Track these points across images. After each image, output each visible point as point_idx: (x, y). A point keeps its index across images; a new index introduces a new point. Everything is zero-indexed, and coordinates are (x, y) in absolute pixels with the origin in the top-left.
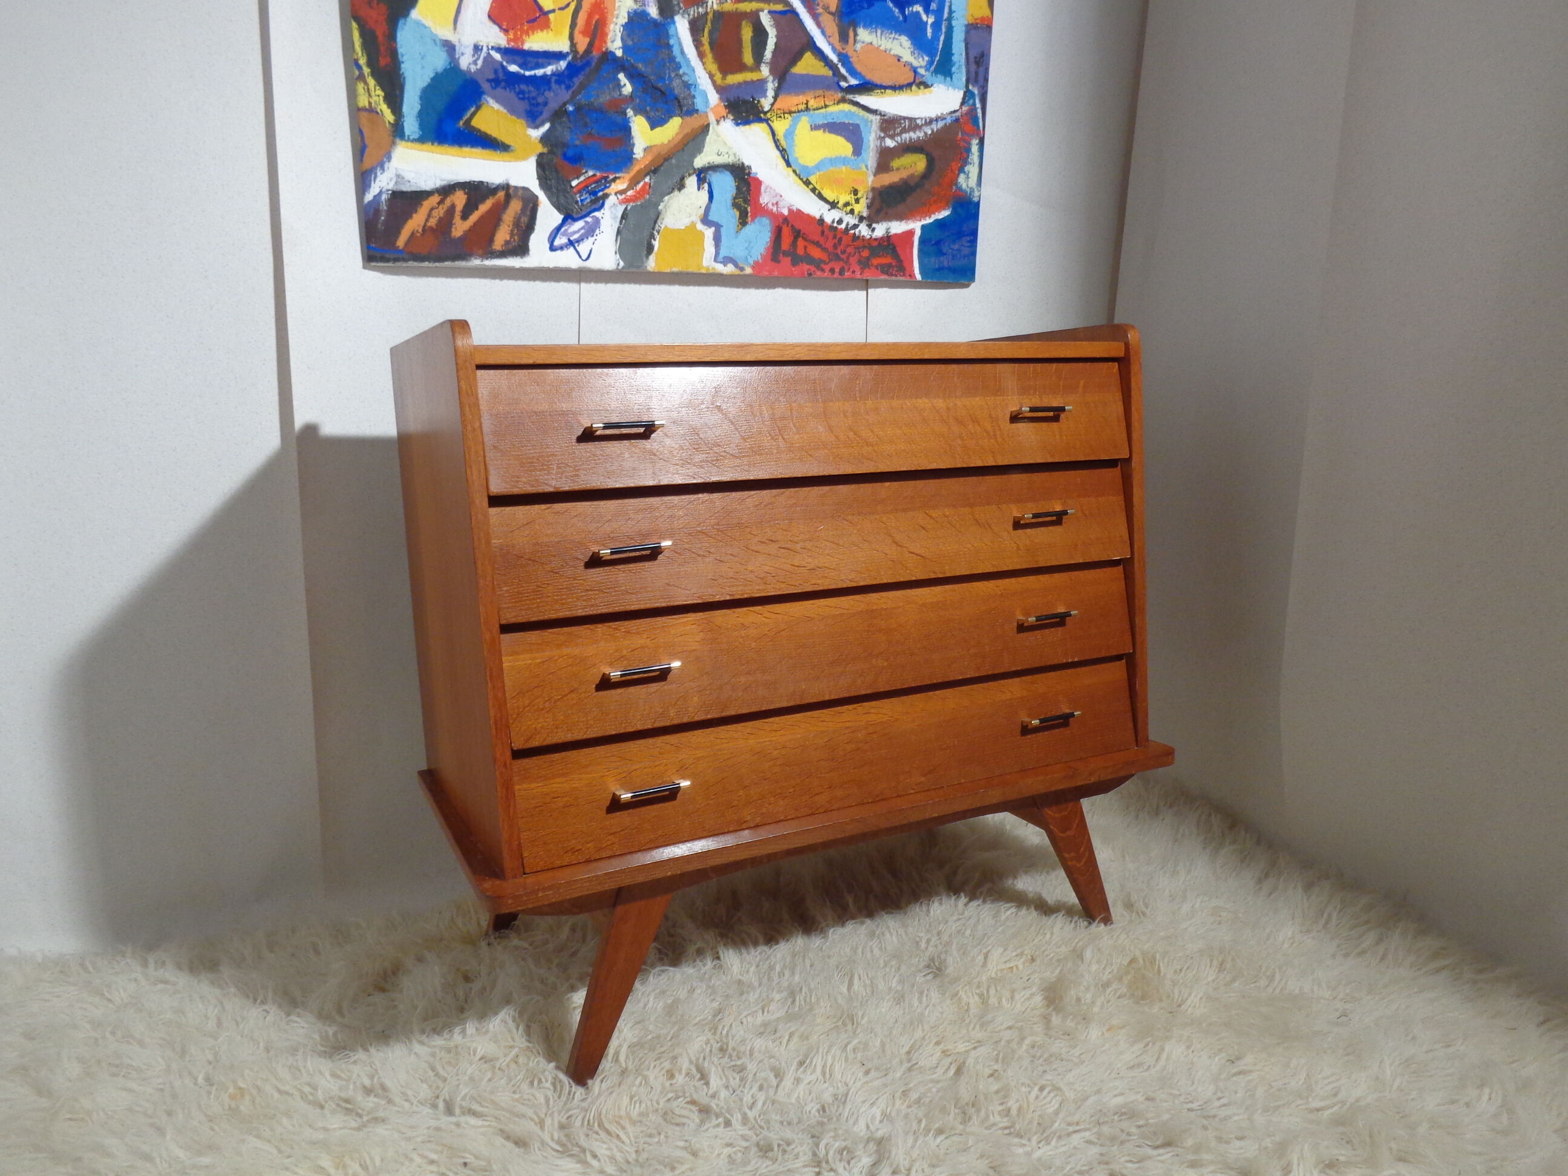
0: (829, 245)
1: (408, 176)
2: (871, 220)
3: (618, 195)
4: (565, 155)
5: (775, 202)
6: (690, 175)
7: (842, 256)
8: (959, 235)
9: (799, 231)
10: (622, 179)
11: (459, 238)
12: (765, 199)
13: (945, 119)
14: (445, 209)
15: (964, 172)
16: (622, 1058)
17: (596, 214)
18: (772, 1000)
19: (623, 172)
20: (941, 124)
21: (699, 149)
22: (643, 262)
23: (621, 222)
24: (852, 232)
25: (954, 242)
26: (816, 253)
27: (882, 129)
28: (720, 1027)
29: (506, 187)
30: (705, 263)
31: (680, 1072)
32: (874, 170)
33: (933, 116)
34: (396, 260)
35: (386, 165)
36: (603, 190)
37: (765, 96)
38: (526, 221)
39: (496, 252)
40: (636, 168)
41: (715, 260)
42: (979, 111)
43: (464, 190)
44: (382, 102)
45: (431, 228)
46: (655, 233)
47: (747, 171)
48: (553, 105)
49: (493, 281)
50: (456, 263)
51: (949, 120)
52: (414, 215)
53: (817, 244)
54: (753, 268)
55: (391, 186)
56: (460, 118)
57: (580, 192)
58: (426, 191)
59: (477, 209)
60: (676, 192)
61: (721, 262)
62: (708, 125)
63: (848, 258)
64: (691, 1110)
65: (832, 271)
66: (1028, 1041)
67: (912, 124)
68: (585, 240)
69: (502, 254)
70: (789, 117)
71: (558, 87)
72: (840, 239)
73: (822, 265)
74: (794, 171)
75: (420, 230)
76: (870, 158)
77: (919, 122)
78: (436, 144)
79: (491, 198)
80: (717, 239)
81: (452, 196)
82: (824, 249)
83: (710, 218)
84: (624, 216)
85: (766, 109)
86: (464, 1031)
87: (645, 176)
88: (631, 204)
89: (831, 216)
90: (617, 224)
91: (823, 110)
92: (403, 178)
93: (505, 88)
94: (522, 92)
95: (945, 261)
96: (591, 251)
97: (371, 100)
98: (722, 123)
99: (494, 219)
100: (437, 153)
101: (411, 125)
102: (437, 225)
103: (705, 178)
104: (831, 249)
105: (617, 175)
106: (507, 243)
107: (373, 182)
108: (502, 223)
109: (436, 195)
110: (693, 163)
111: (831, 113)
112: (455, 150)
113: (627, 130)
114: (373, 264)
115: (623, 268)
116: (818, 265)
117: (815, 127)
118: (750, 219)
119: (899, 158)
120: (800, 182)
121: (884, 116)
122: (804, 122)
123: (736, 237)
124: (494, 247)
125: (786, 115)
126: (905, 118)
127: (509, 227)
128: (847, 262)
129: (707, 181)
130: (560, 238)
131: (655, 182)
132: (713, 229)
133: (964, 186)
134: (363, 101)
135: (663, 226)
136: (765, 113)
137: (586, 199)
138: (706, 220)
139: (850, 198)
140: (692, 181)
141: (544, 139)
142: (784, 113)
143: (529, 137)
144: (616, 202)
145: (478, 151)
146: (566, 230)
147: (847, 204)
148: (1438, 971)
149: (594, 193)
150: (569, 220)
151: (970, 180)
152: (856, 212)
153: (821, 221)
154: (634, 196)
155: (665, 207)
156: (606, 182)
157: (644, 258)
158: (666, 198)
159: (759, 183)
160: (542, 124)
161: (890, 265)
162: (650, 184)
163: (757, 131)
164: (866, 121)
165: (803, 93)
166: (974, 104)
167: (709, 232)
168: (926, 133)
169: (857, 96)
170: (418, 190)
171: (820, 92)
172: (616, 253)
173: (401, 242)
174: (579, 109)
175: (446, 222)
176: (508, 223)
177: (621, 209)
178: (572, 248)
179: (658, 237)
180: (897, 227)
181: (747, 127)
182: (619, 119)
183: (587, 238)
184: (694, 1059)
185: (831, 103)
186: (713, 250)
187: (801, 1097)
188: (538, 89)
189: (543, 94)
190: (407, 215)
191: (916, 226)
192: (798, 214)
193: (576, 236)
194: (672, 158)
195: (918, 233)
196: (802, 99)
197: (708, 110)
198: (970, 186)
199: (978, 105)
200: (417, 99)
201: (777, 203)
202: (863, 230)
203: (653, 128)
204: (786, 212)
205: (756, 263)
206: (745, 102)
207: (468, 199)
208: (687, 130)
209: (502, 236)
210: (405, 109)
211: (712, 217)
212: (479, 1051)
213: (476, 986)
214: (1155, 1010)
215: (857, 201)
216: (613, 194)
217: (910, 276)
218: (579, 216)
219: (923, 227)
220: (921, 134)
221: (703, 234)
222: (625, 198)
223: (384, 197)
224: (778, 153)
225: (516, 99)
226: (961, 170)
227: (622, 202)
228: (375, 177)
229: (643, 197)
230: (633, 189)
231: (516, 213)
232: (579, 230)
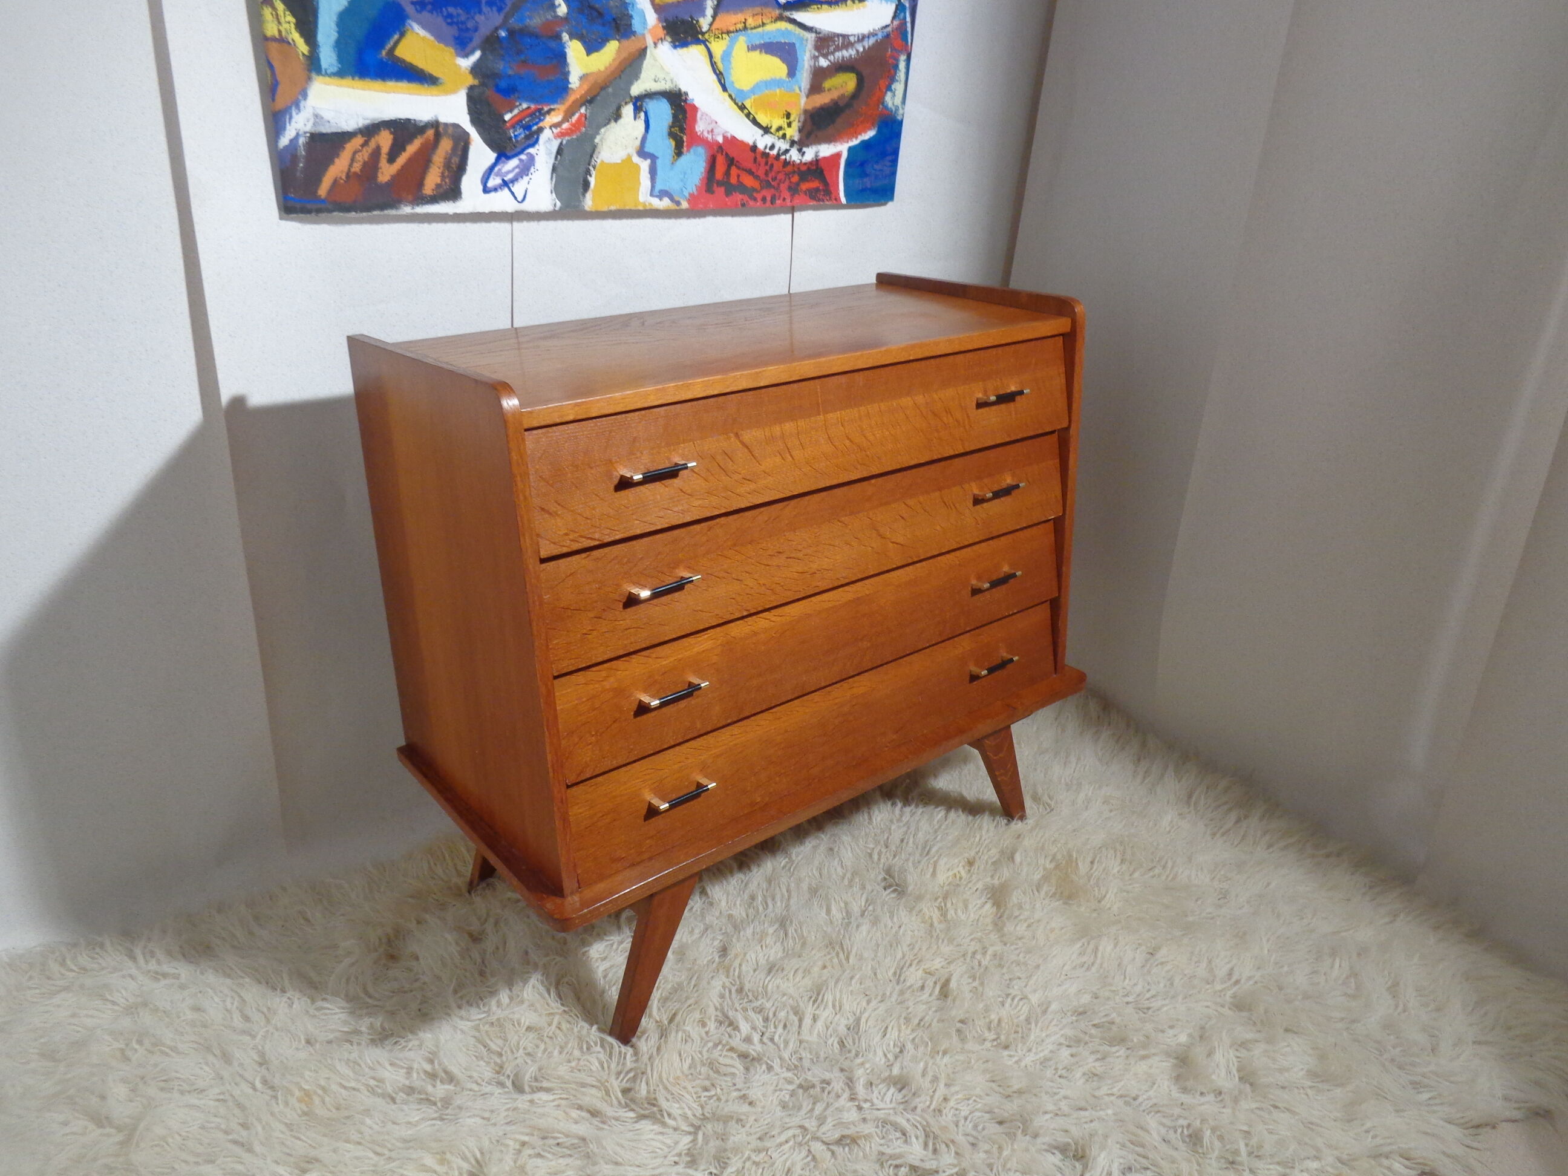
0: (761, 172)
1: (327, 115)
2: (801, 144)
3: (553, 129)
4: (497, 86)
5: (710, 129)
6: (626, 103)
7: (773, 183)
8: (883, 155)
9: (733, 158)
10: (556, 110)
11: (386, 183)
12: (701, 127)
13: (876, 35)
14: (370, 151)
15: (891, 90)
17: (531, 150)
18: (767, 934)
19: (557, 104)
20: (872, 41)
21: (636, 75)
22: (580, 201)
23: (556, 158)
24: (783, 157)
25: (877, 162)
26: (748, 181)
27: (817, 48)
28: (732, 970)
29: (435, 125)
30: (642, 199)
31: (710, 1019)
32: (807, 91)
33: (866, 32)
34: (319, 211)
35: (302, 104)
36: (537, 123)
37: (704, 15)
38: (457, 162)
39: (427, 197)
40: (571, 98)
41: (651, 195)
42: (909, 25)
43: (390, 130)
44: (293, 30)
45: (355, 173)
46: (591, 168)
47: (684, 98)
48: (484, 31)
49: (421, 225)
50: (385, 211)
51: (880, 36)
52: (337, 160)
53: (750, 172)
54: (689, 201)
55: (309, 128)
56: (381, 46)
57: (513, 127)
58: (348, 132)
59: (404, 150)
60: (613, 124)
61: (657, 196)
62: (646, 48)
63: (779, 184)
64: (732, 1058)
65: (764, 199)
66: (990, 952)
67: (845, 41)
68: (520, 180)
69: (434, 199)
70: (727, 38)
71: (489, 9)
72: (772, 165)
73: (755, 194)
74: (730, 96)
75: (344, 177)
76: (804, 78)
77: (852, 39)
78: (357, 78)
79: (419, 137)
80: (653, 172)
81: (376, 136)
82: (756, 177)
83: (647, 150)
84: (560, 151)
85: (704, 29)
87: (581, 106)
88: (566, 138)
89: (764, 142)
90: (552, 161)
91: (760, 30)
92: (322, 118)
93: (431, 12)
94: (450, 16)
95: (868, 182)
96: (526, 191)
97: (281, 28)
98: (660, 45)
99: (423, 160)
100: (357, 88)
101: (328, 57)
102: (361, 170)
103: (641, 106)
104: (762, 176)
105: (552, 107)
106: (438, 186)
107: (288, 124)
108: (432, 165)
109: (359, 136)
110: (629, 90)
111: (768, 33)
112: (378, 84)
113: (561, 57)
114: (290, 215)
115: (561, 208)
116: (750, 193)
117: (752, 48)
118: (685, 149)
119: (831, 77)
120: (736, 107)
121: (820, 33)
122: (742, 41)
123: (672, 169)
124: (424, 192)
125: (724, 35)
126: (838, 35)
127: (440, 169)
128: (777, 188)
129: (644, 109)
130: (494, 179)
131: (591, 113)
132: (649, 161)
133: (890, 105)
134: (271, 29)
135: (599, 161)
136: (703, 34)
137: (520, 134)
138: (642, 153)
139: (783, 122)
140: (628, 110)
141: (475, 70)
142: (722, 33)
143: (459, 67)
144: (551, 136)
145: (403, 85)
146: (500, 170)
147: (780, 129)
148: (1286, 847)
149: (527, 127)
150: (503, 159)
151: (896, 98)
152: (788, 137)
153: (754, 148)
154: (570, 129)
155: (601, 140)
156: (539, 115)
157: (581, 197)
158: (603, 130)
159: (695, 109)
160: (472, 52)
161: (817, 190)
162: (586, 115)
163: (695, 53)
164: (802, 39)
165: (742, 11)
166: (905, 18)
167: (645, 165)
168: (857, 51)
169: (794, 13)
170: (340, 131)
171: (758, 10)
172: (552, 193)
173: (323, 191)
174: (511, 33)
175: (371, 166)
176: (438, 164)
177: (556, 143)
178: (506, 189)
180: (826, 150)
181: (685, 49)
182: (553, 44)
183: (522, 177)
184: (718, 1005)
185: (768, 21)
186: (649, 183)
187: (820, 1031)
188: (468, 13)
189: (473, 18)
190: (329, 161)
191: (842, 148)
192: (732, 141)
193: (510, 176)
194: (608, 87)
195: (845, 155)
196: (740, 17)
197: (646, 32)
198: (896, 104)
199: (908, 19)
200: (333, 26)
201: (712, 131)
202: (794, 155)
203: (589, 53)
204: (720, 140)
205: (692, 195)
206: (683, 22)
207: (395, 140)
208: (624, 55)
209: (433, 179)
210: (321, 38)
211: (649, 148)
212: (522, 1021)
213: (488, 947)
214: (1083, 909)
215: (789, 125)
216: (548, 128)
217: (836, 199)
218: (513, 153)
219: (850, 149)
220: (852, 52)
221: (638, 167)
222: (560, 132)
223: (302, 141)
224: (714, 77)
225: (444, 24)
226: (889, 88)
227: (557, 136)
228: (291, 118)
229: (578, 129)
230: (568, 121)
231: (447, 152)
232: (514, 169)
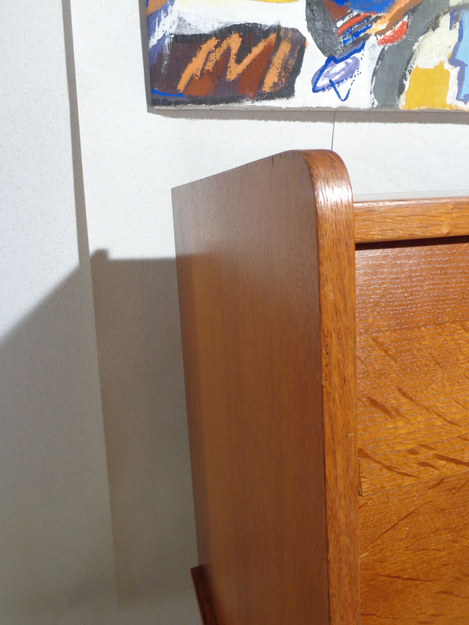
1: (189, 19)
3: (378, 36)
6: (445, 14)
10: (383, 19)
11: (233, 81)
14: (222, 52)
17: (357, 55)
19: (384, 12)
22: (395, 101)
23: (377, 63)
29: (277, 29)
30: (449, 101)
34: (177, 103)
35: (169, 9)
36: (364, 30)
38: (293, 64)
39: (265, 94)
40: (397, 8)
41: (458, 99)
43: (239, 33)
45: (208, 71)
46: (407, 73)
49: (259, 122)
50: (230, 104)
52: (194, 59)
55: (173, 31)
57: (343, 34)
58: (204, 34)
59: (250, 52)
60: (430, 32)
61: (462, 100)
68: (345, 81)
69: (271, 96)
75: (198, 74)
79: (263, 40)
80: (461, 78)
81: (228, 39)
84: (381, 57)
87: (404, 16)
88: (389, 44)
90: (374, 65)
92: (185, 21)
96: (349, 91)
99: (265, 61)
102: (213, 69)
103: (458, 16)
105: (379, 15)
106: (275, 84)
107: (157, 26)
108: (271, 66)
109: (214, 38)
114: (157, 107)
115: (377, 107)
124: (264, 89)
127: (278, 69)
129: (460, 19)
130: (323, 80)
131: (412, 21)
132: (458, 68)
135: (414, 66)
137: (349, 40)
138: (453, 61)
144: (376, 42)
146: (329, 72)
149: (356, 34)
150: (332, 62)
154: (392, 36)
155: (418, 47)
156: (368, 22)
157: (396, 97)
158: (421, 38)
162: (408, 23)
167: (454, 71)
170: (198, 33)
172: (371, 93)
173: (181, 86)
175: (222, 66)
176: (278, 66)
177: (379, 49)
178: (332, 89)
179: (409, 77)
183: (347, 79)
186: (456, 88)
190: (188, 60)
193: (337, 78)
207: (243, 42)
209: (271, 78)
211: (459, 57)
216: (373, 35)
218: (341, 57)
221: (448, 74)
222: (383, 39)
223: (167, 41)
227: (381, 43)
228: (159, 21)
229: (400, 36)
230: (392, 29)
231: (285, 55)
232: (340, 71)
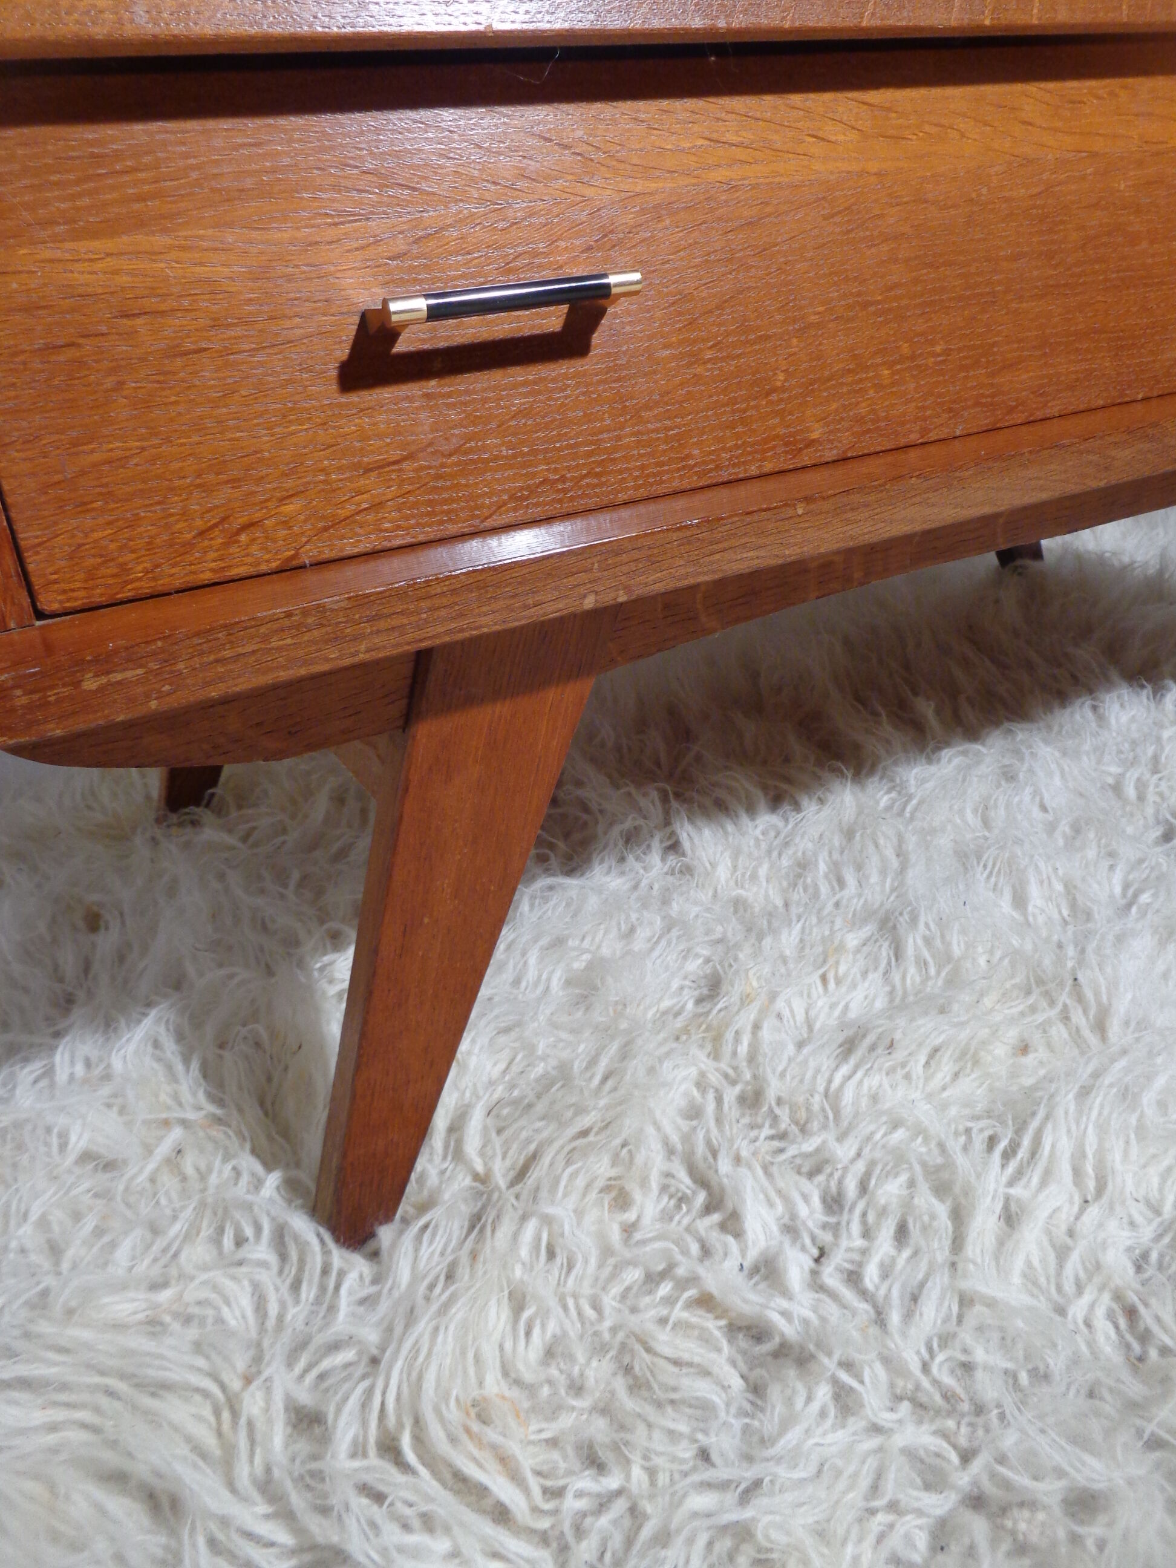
16: (472, 1144)
18: (841, 948)
28: (729, 1036)
31: (644, 1182)
64: (705, 1339)
86: (49, 1072)
184: (675, 1139)
187: (1036, 1262)
212: (73, 1138)
213: (107, 942)
